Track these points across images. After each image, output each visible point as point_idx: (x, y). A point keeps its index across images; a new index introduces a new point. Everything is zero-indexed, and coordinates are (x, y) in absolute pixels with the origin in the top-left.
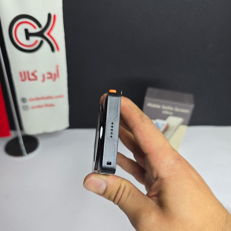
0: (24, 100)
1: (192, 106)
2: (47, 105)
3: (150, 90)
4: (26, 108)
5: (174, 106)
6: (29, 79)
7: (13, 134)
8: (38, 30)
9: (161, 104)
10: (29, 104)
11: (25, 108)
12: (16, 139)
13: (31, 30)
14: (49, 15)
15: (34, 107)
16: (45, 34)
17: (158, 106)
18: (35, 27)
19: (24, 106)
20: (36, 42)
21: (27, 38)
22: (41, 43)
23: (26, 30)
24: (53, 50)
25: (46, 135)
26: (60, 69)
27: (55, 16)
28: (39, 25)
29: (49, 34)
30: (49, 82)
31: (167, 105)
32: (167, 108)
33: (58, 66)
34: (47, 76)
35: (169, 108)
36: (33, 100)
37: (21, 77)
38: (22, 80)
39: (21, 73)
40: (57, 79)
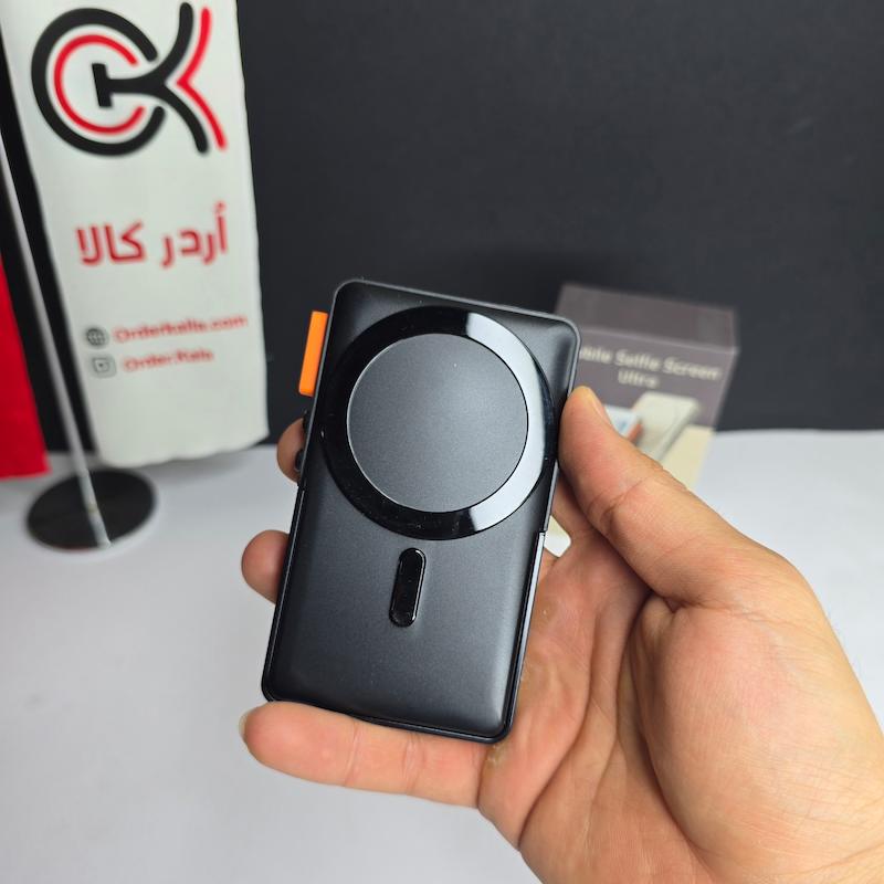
0: (95, 336)
1: (732, 353)
2: (181, 356)
3: (571, 293)
4: (101, 365)
5: (661, 355)
6: (115, 257)
7: (56, 468)
8: (144, 67)
9: (613, 347)
10: (115, 350)
11: (99, 369)
12: (71, 485)
13: (118, 69)
14: (186, 12)
15: (132, 364)
16: (172, 83)
17: (604, 356)
18: (131, 59)
19: (94, 360)
20: (139, 112)
21: (104, 101)
22: (158, 117)
23: (99, 70)
24: (202, 145)
25: (183, 467)
26: (228, 215)
27: (206, 15)
28: (149, 51)
29: (184, 83)
30: (187, 265)
31: (634, 350)
32: (634, 363)
33: (220, 206)
34: (180, 243)
35: (643, 361)
36: (128, 334)
37: (83, 246)
38: (87, 261)
39: (80, 234)
40: (219, 256)
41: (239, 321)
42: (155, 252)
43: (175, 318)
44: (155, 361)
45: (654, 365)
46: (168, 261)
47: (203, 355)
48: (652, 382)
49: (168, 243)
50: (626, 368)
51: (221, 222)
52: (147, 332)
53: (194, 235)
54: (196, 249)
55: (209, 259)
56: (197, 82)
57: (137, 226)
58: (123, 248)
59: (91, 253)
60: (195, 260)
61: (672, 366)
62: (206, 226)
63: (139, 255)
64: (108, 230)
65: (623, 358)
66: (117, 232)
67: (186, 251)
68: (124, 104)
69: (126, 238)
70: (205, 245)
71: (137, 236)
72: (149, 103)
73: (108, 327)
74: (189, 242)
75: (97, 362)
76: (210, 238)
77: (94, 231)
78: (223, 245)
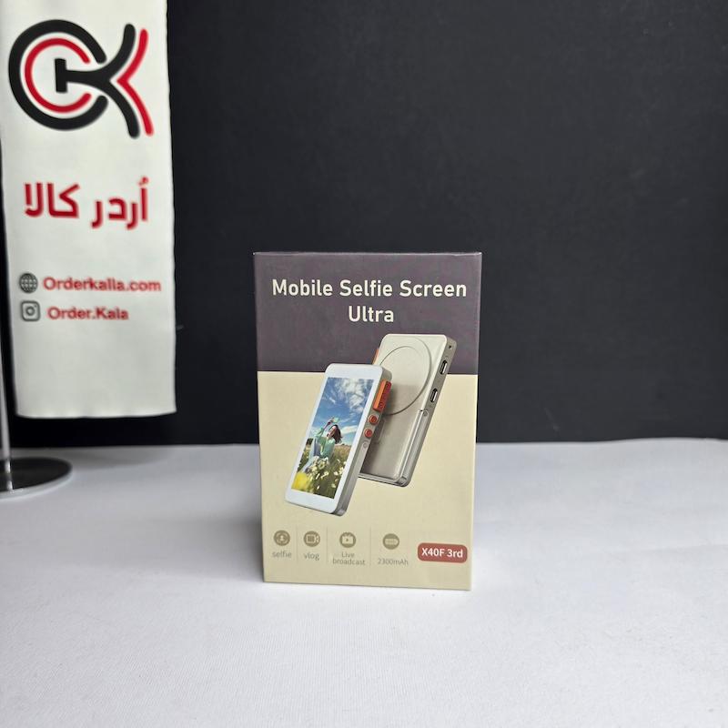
0: (28, 282)
2: (99, 312)
6: (53, 213)
13: (74, 63)
14: (129, 30)
15: (55, 312)
16: (114, 81)
18: (86, 59)
20: (86, 97)
21: (61, 87)
22: (100, 106)
23: (60, 64)
24: (133, 131)
26: (150, 188)
27: (144, 35)
28: (100, 56)
29: (124, 81)
30: (112, 228)
33: (145, 180)
34: (108, 209)
36: (56, 284)
37: (29, 201)
38: (30, 213)
39: (28, 187)
40: (140, 223)
41: (154, 286)
42: (87, 213)
43: (98, 277)
44: (77, 314)
46: (96, 224)
47: (119, 315)
49: (99, 205)
51: (143, 192)
52: (73, 284)
53: (120, 202)
54: (122, 216)
55: (131, 226)
56: (133, 81)
57: (75, 187)
58: (61, 205)
59: (34, 207)
60: (122, 224)
62: (132, 197)
63: (73, 213)
64: (50, 187)
66: (57, 191)
67: (112, 216)
68: (76, 90)
69: (64, 196)
70: (130, 213)
71: (72, 196)
72: (95, 93)
73: (39, 275)
74: (116, 209)
75: (25, 306)
76: (134, 206)
77: (39, 186)
78: (144, 217)
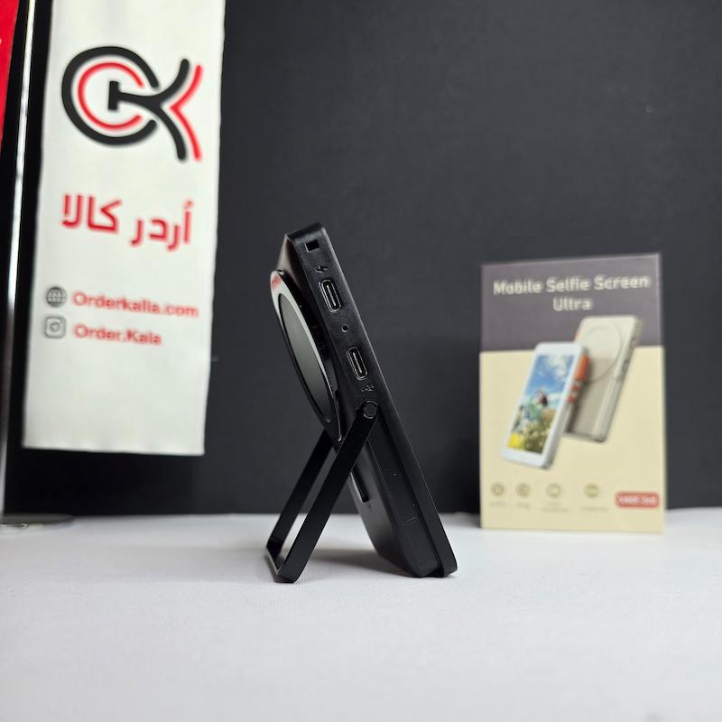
0: (57, 296)
2: (130, 335)
5: (589, 274)
6: (91, 225)
8: (147, 90)
9: (542, 277)
13: (128, 86)
14: (185, 65)
15: (83, 330)
16: (166, 107)
17: (533, 286)
18: (139, 82)
20: (137, 119)
21: (113, 106)
22: (150, 127)
23: (114, 86)
24: (181, 154)
26: (194, 211)
27: (199, 70)
28: (154, 82)
29: (175, 108)
32: (567, 286)
33: (190, 203)
34: (149, 228)
35: (574, 283)
36: (86, 300)
37: (66, 211)
38: (67, 224)
39: (67, 198)
40: (182, 245)
41: (191, 311)
42: (127, 230)
43: (133, 297)
44: (106, 335)
45: (585, 285)
46: (136, 242)
47: (151, 339)
48: (588, 305)
49: (140, 224)
50: (559, 294)
51: (187, 216)
52: (105, 303)
53: (163, 223)
54: (163, 237)
55: (172, 247)
56: (185, 110)
57: (116, 203)
58: (100, 219)
59: (72, 218)
60: (161, 245)
61: (602, 283)
62: (174, 218)
63: (112, 229)
64: (91, 200)
65: (554, 285)
66: (98, 204)
67: (153, 236)
68: (127, 110)
69: (105, 211)
70: (171, 235)
71: (114, 211)
72: (147, 116)
73: (69, 289)
74: (158, 229)
75: (50, 321)
76: (177, 228)
77: (79, 198)
78: (186, 238)
